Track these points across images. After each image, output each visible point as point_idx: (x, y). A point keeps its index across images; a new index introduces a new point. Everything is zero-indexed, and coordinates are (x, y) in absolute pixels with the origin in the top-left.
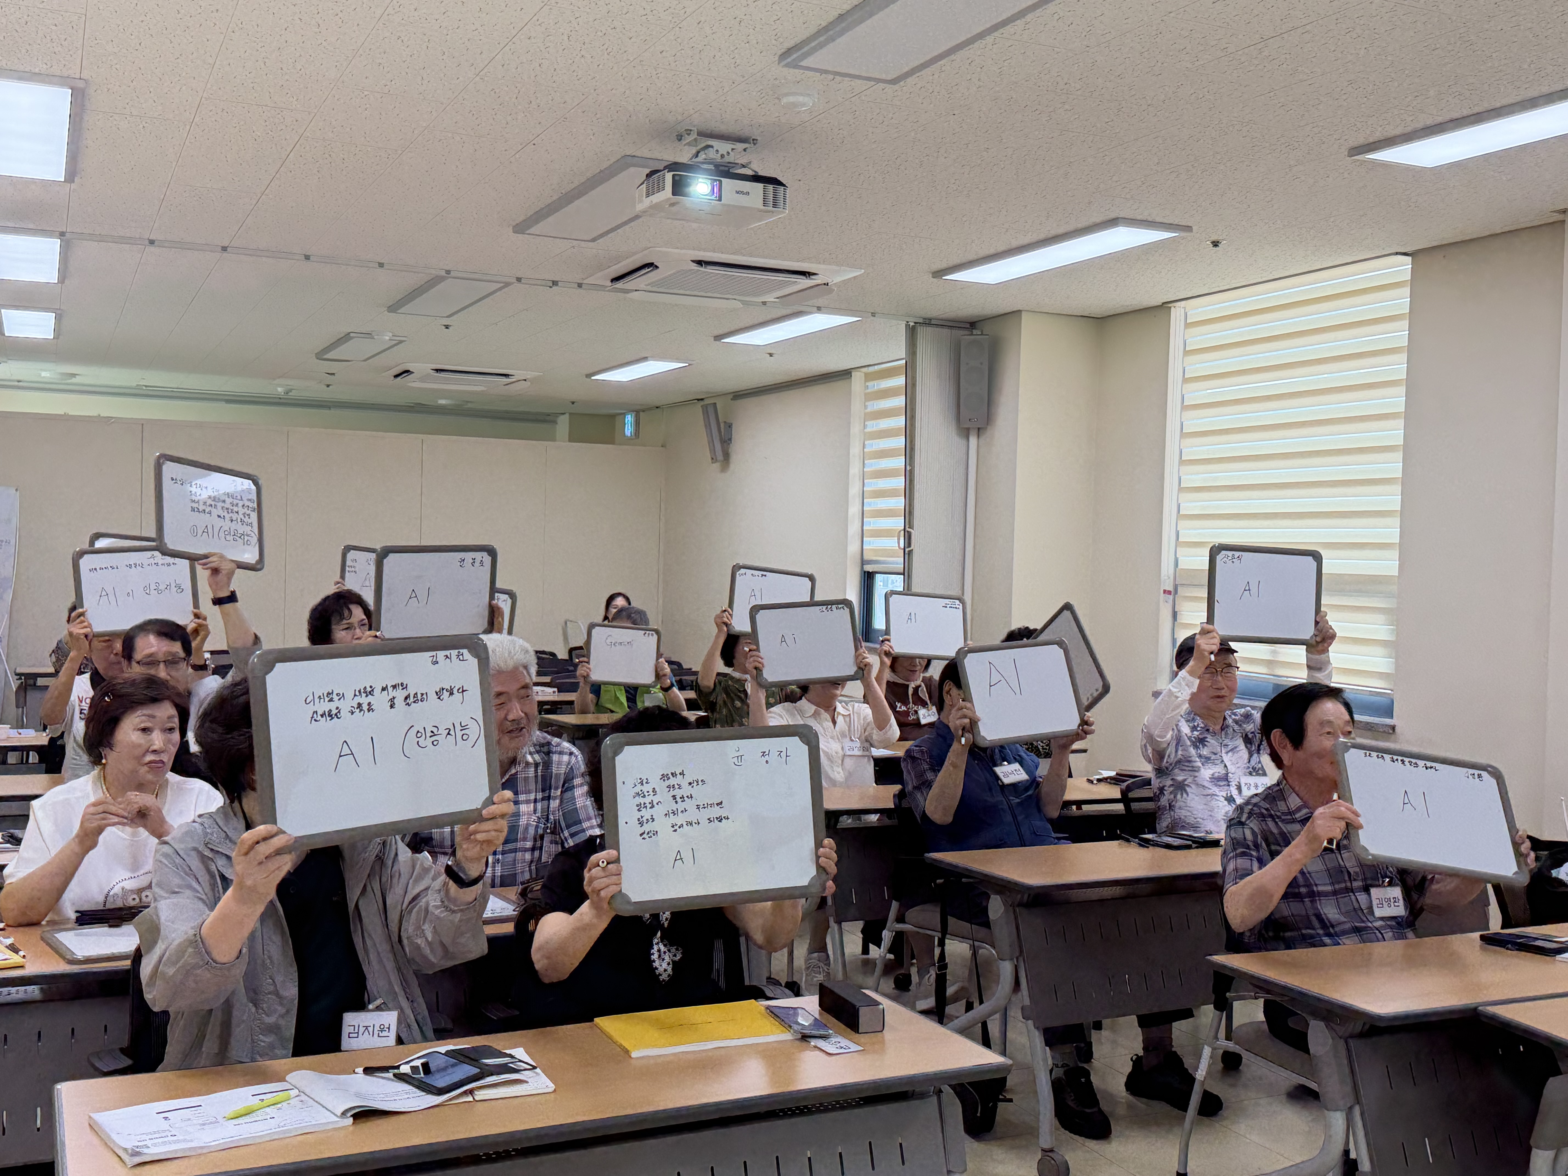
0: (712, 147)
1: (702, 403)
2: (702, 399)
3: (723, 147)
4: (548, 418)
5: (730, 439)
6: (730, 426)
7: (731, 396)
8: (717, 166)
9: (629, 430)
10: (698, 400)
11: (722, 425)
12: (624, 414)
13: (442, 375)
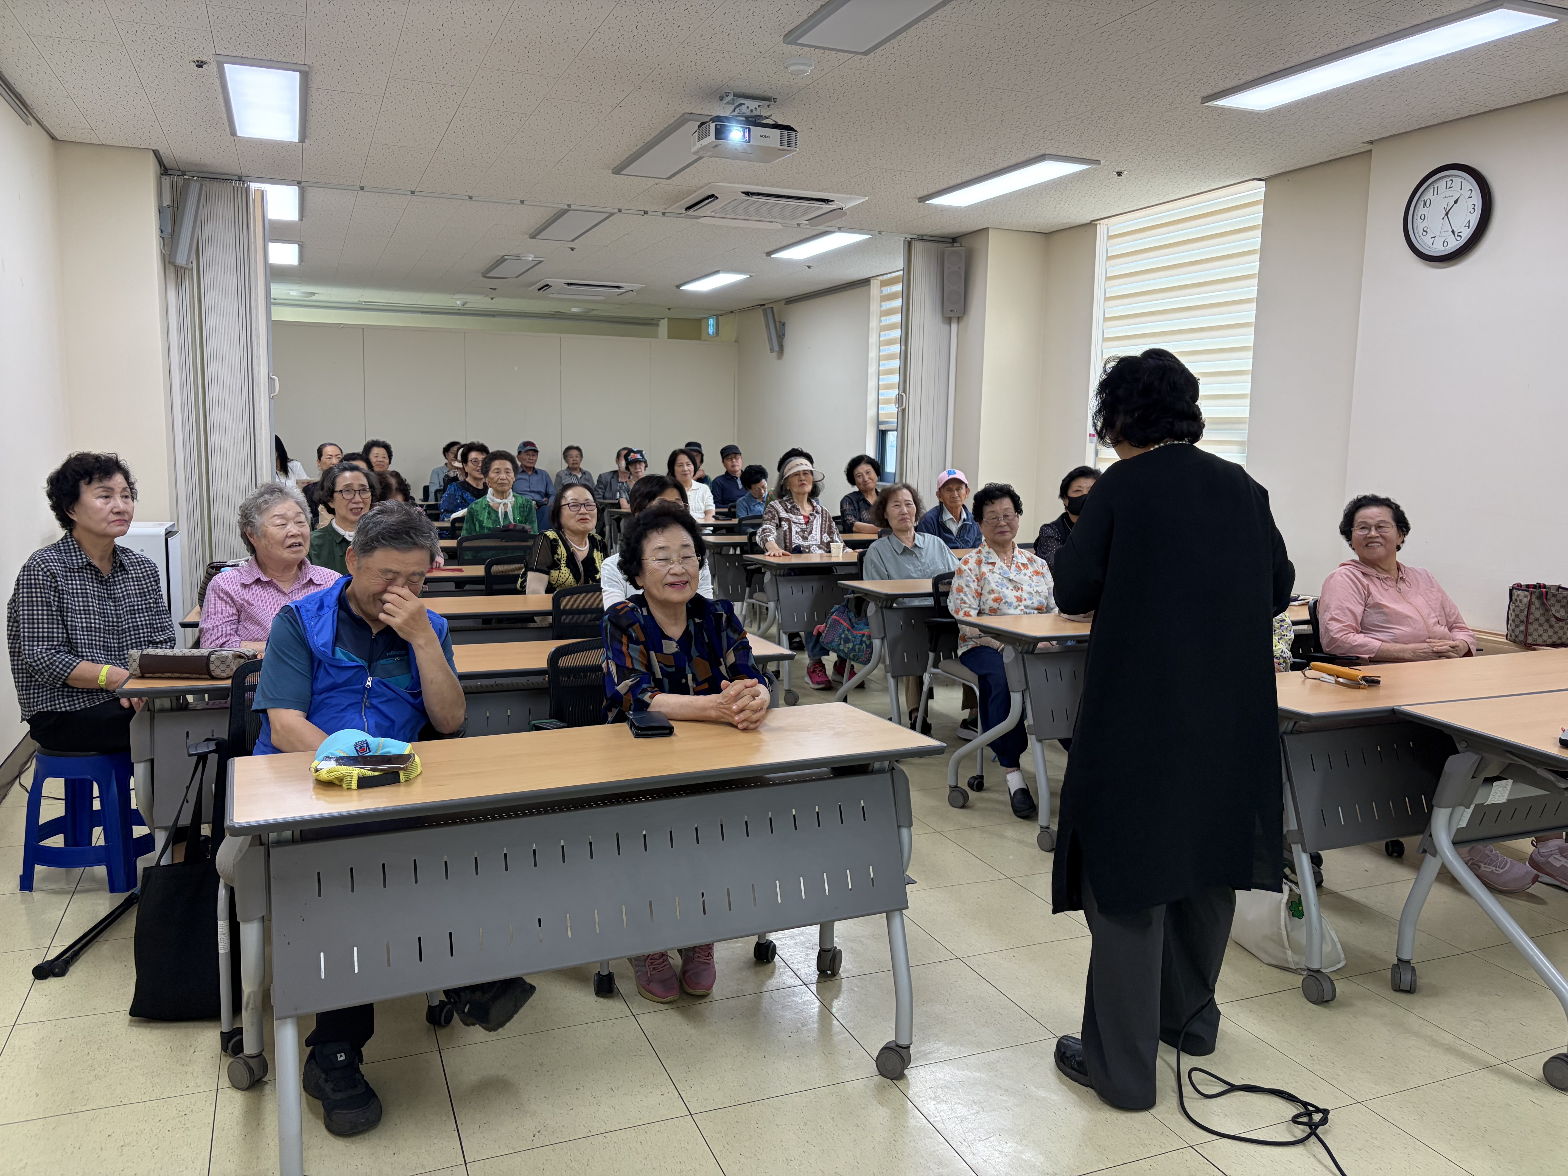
0: (744, 104)
1: (763, 307)
2: (764, 305)
3: (752, 104)
4: (653, 322)
5: (784, 335)
6: (784, 325)
7: (784, 302)
8: (747, 117)
9: (711, 330)
10: (761, 305)
11: (778, 324)
12: (708, 318)
13: (569, 287)
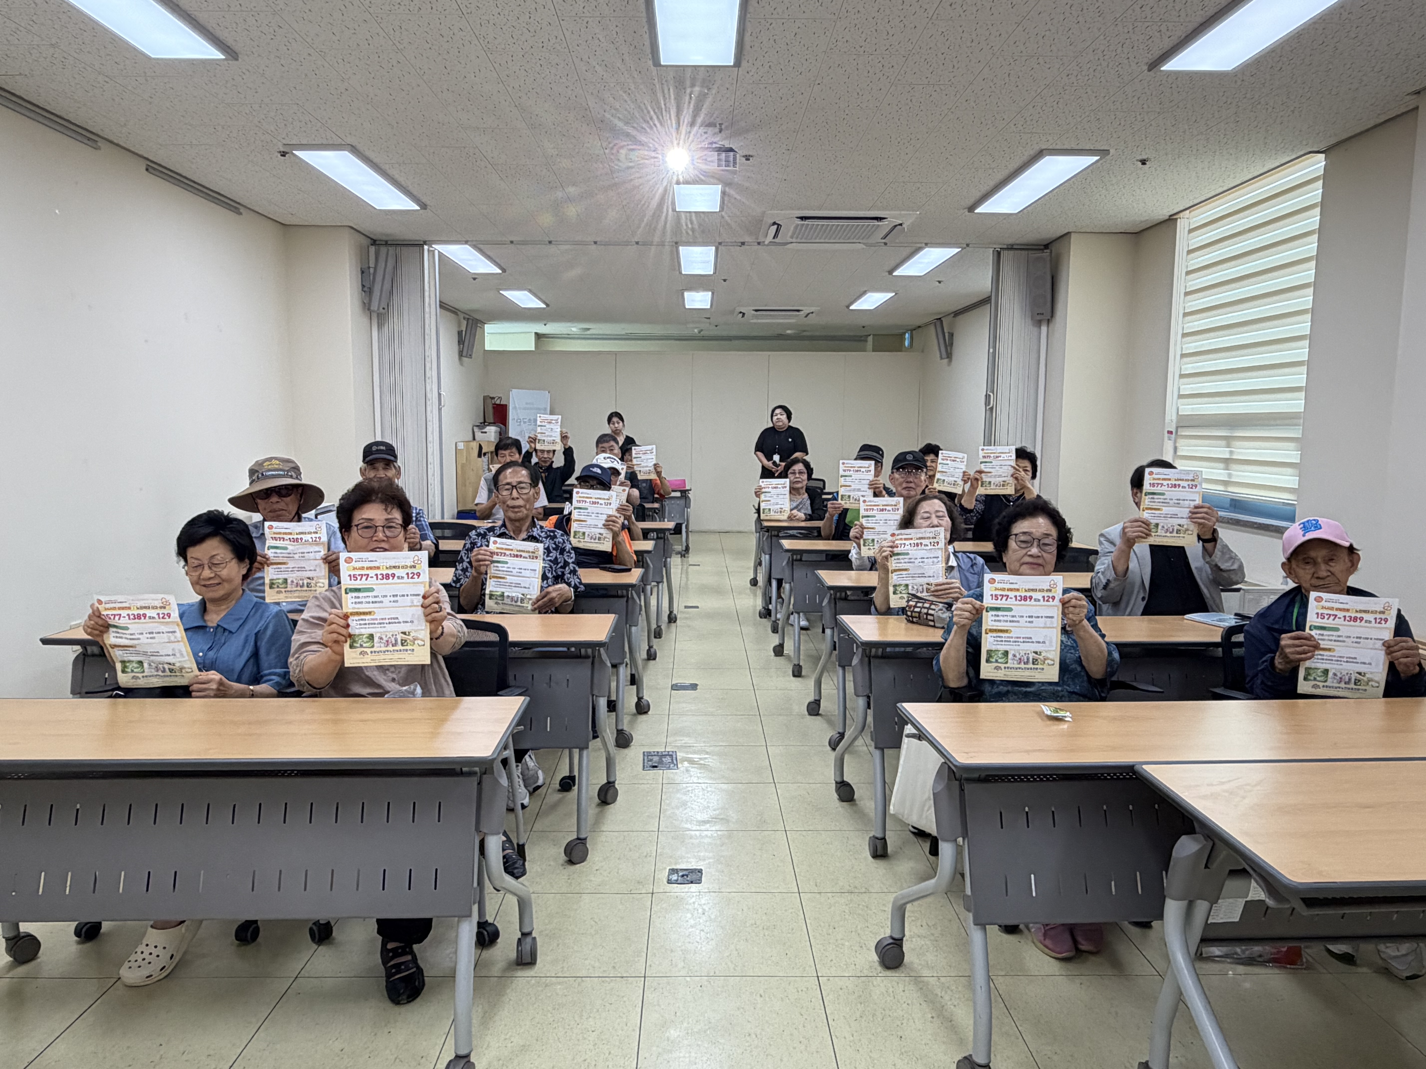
1: (936, 321)
4: (861, 338)
5: (952, 344)
6: (952, 335)
7: (953, 314)
9: (906, 343)
11: (947, 335)
12: (905, 333)
13: (758, 313)
